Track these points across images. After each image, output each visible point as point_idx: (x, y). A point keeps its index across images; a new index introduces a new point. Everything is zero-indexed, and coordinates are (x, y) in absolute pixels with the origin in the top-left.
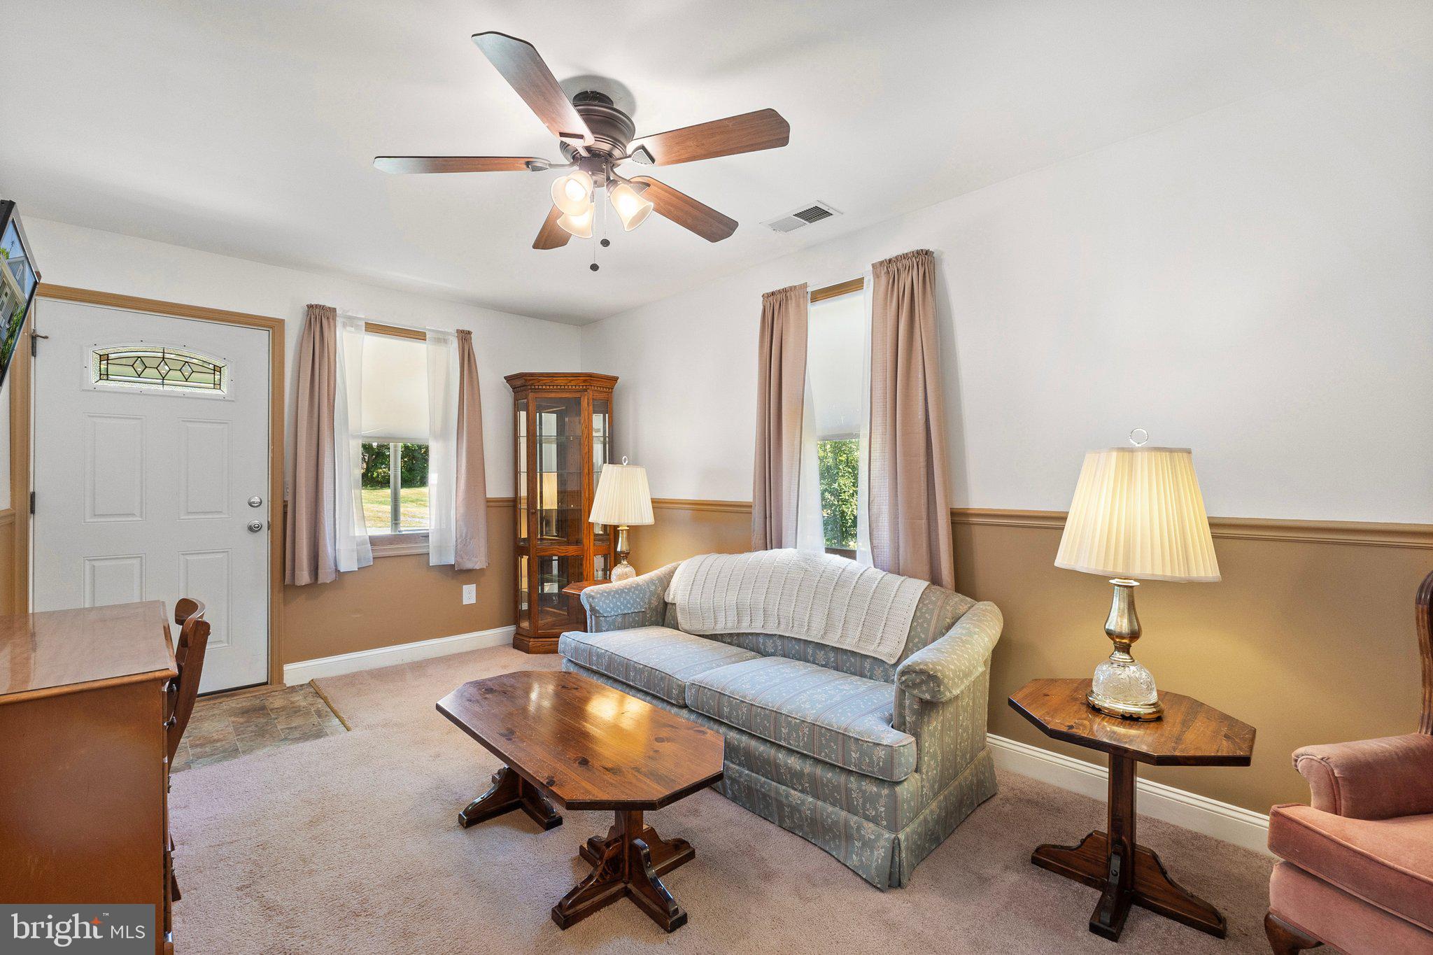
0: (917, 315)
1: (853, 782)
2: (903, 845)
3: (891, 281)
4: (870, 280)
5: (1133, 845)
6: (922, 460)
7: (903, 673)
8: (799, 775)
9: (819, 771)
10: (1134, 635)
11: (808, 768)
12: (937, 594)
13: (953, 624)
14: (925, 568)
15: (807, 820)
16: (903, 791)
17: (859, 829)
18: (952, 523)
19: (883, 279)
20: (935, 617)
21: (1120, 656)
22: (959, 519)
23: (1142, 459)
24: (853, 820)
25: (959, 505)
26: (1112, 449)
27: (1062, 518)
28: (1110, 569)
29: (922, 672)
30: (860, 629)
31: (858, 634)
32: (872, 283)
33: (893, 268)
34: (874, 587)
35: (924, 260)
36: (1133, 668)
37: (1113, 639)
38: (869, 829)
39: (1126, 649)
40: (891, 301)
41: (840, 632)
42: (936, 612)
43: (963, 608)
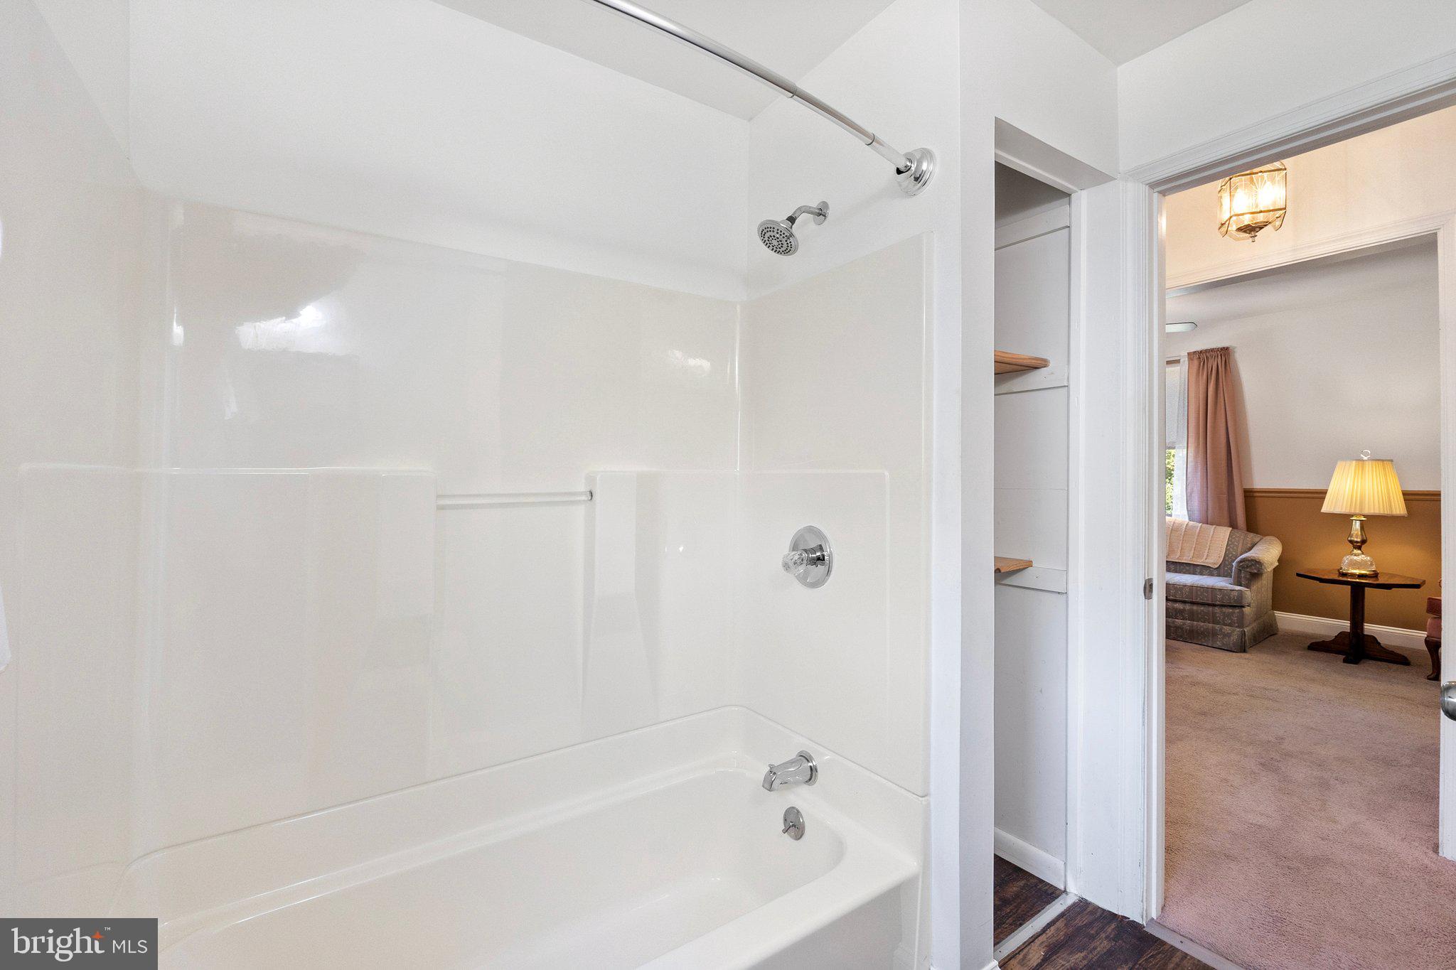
0: (1221, 384)
1: (1217, 610)
2: (1247, 633)
3: (1202, 364)
4: (1184, 361)
5: (1362, 634)
6: (1224, 463)
7: (1241, 562)
8: (1182, 612)
9: (1195, 608)
10: (1364, 542)
11: (1188, 607)
12: (1238, 534)
13: (1253, 547)
14: (1226, 520)
15: (1186, 632)
16: (1247, 610)
17: (1221, 630)
18: (1245, 497)
19: (1196, 362)
20: (1241, 545)
21: (1356, 551)
22: (1249, 495)
23: (1368, 466)
24: (1217, 627)
25: (1248, 487)
26: (1353, 460)
27: (1324, 493)
28: (1353, 511)
29: (1252, 560)
30: (1192, 552)
31: (1192, 554)
32: (1187, 362)
33: (1202, 356)
34: (1198, 530)
35: (1225, 353)
36: (1363, 556)
37: (1352, 544)
38: (1227, 629)
39: (1359, 548)
40: (1203, 374)
41: (1179, 554)
42: (1241, 541)
43: (1257, 539)
